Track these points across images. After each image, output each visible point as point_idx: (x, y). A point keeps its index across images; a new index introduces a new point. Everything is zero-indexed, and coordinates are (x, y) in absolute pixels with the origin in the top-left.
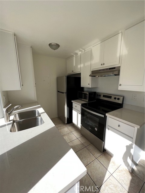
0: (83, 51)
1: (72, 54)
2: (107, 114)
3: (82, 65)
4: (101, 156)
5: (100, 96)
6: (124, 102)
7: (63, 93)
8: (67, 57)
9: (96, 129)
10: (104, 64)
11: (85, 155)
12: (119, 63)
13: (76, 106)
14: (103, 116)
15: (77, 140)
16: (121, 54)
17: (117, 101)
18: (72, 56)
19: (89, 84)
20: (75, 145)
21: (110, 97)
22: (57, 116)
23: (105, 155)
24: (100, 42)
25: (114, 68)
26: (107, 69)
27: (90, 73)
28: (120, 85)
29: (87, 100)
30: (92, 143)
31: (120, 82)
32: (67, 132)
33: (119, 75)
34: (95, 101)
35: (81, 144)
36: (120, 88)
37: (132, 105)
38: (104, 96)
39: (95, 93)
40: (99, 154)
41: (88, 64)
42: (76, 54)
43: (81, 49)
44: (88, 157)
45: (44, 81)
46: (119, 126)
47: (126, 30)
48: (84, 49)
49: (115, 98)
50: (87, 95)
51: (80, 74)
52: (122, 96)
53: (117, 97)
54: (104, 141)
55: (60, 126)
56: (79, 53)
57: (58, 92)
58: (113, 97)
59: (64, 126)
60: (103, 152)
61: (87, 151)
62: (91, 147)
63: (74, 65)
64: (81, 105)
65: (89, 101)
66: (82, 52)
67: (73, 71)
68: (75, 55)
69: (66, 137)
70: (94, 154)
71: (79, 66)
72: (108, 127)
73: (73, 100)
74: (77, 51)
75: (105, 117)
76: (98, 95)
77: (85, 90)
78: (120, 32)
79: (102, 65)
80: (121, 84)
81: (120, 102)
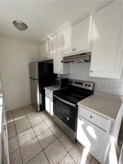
0: (55, 36)
1: (45, 40)
2: (78, 104)
3: (54, 51)
4: (73, 148)
5: (72, 82)
6: (95, 89)
7: (35, 80)
8: (40, 43)
9: (68, 119)
10: (75, 49)
11: (56, 150)
12: (90, 48)
13: (48, 94)
14: (74, 105)
15: (49, 130)
16: (92, 39)
17: (87, 88)
18: (45, 42)
19: (61, 71)
20: (46, 137)
21: (81, 84)
22: (30, 103)
23: (77, 147)
24: (71, 26)
25: (85, 54)
26: (78, 55)
27: (61, 59)
28: (91, 71)
29: (60, 87)
30: (64, 132)
31: (91, 69)
32: (38, 121)
33: (90, 61)
34: (68, 87)
35: (52, 135)
36: (91, 75)
37: (102, 92)
38: (76, 83)
39: (67, 79)
40: (71, 146)
41: (60, 50)
42: (49, 39)
43: (53, 35)
44: (59, 153)
45: (14, 66)
46: (91, 117)
47: (97, 11)
48: (56, 34)
49: (86, 85)
50: (59, 82)
51: (52, 60)
52: (93, 83)
53: (88, 84)
54: (76, 132)
55: (32, 115)
56: (52, 39)
57: (31, 78)
58: (84, 84)
59: (37, 114)
60: (75, 142)
61: (58, 143)
62: (63, 137)
63: (47, 51)
64: (52, 92)
65: (61, 88)
66: (54, 38)
67: (46, 57)
68: (47, 41)
69: (37, 127)
70: (66, 147)
71: (51, 53)
72: (80, 117)
73: (45, 87)
74: (49, 36)
75: (77, 106)
76: (70, 82)
77: (58, 76)
78: (91, 14)
79: (73, 50)
80: (93, 70)
81: (91, 88)
